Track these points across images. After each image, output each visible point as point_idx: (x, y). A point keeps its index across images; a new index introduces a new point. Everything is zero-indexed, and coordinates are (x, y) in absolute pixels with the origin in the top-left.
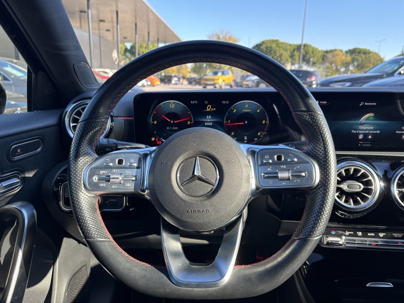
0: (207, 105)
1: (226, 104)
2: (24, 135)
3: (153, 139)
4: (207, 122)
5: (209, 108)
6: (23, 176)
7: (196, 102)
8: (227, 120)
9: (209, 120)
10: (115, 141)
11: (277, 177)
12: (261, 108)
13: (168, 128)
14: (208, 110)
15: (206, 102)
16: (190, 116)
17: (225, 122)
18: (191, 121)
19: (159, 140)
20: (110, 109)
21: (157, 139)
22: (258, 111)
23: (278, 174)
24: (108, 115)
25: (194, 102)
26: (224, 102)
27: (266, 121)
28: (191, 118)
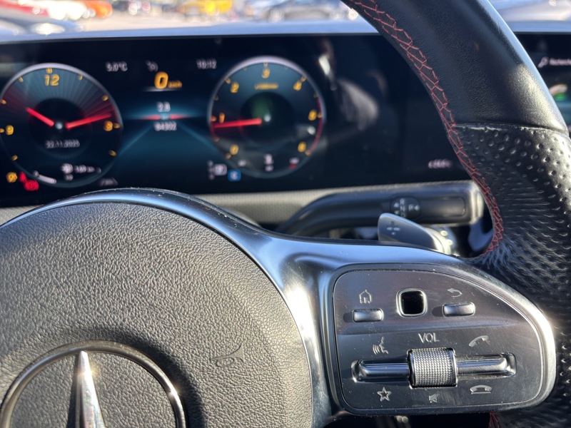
0: (154, 74)
1: (209, 70)
3: (12, 177)
4: (161, 121)
5: (161, 83)
7: (123, 66)
8: (216, 114)
9: (164, 117)
11: (410, 376)
12: (305, 77)
13: (50, 145)
14: (159, 87)
15: (153, 67)
16: (110, 106)
17: (211, 119)
18: (114, 121)
19: (29, 178)
21: (23, 178)
22: (298, 87)
23: (409, 362)
25: (115, 67)
26: (202, 64)
27: (318, 111)
28: (113, 113)
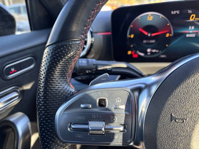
0: (190, 14)
2: (15, 56)
3: (129, 53)
4: (189, 33)
5: (192, 18)
6: (21, 89)
7: (178, 12)
9: (191, 32)
10: (94, 61)
13: (145, 42)
14: (191, 20)
15: (190, 12)
16: (170, 27)
18: (170, 33)
19: (135, 53)
20: (86, 26)
21: (133, 53)
24: (83, 34)
25: (175, 12)
28: (170, 30)
